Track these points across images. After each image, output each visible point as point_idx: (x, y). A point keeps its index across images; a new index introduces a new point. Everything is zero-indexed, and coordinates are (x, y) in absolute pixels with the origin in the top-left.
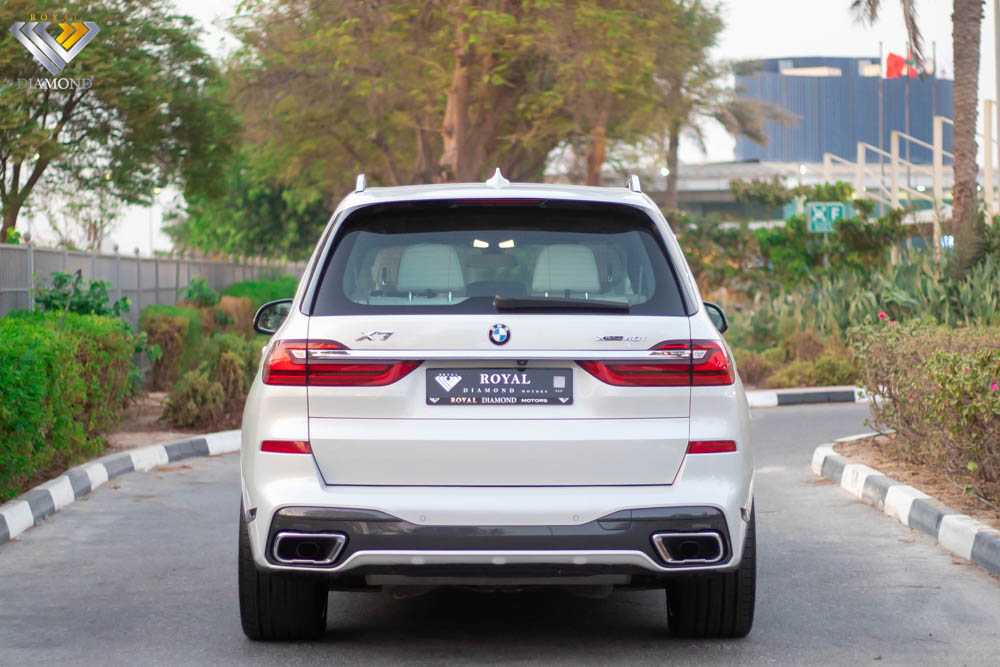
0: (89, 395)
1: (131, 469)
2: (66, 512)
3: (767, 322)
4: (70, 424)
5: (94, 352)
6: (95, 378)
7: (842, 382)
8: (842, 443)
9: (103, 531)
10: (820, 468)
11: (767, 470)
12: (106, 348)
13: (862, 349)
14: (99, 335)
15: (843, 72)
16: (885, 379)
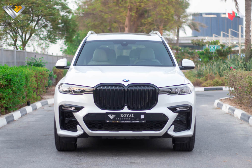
0: (38, 86)
1: (48, 104)
2: (30, 114)
3: (200, 72)
4: (32, 93)
5: (39, 75)
6: (39, 82)
7: (220, 85)
8: (221, 99)
9: (38, 119)
10: (216, 105)
11: (203, 106)
12: (42, 74)
13: (227, 76)
14: (40, 71)
15: (217, 16)
16: (233, 83)
